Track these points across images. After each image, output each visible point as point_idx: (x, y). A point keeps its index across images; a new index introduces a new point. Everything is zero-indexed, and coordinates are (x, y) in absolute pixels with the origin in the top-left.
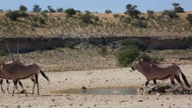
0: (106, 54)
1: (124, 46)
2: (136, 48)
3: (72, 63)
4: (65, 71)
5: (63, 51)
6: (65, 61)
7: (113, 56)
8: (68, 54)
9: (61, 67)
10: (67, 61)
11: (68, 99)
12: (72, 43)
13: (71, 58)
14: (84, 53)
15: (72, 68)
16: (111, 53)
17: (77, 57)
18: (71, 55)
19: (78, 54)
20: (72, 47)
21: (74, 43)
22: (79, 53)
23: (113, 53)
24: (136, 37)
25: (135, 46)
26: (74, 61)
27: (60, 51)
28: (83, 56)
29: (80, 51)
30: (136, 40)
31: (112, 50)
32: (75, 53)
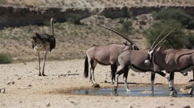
0: (130, 34)
1: (159, 21)
2: (178, 24)
3: (77, 46)
4: (66, 59)
5: (63, 29)
6: (67, 44)
7: (141, 36)
8: (72, 34)
9: (61, 54)
10: (69, 44)
11: (73, 102)
12: (78, 16)
13: (76, 39)
14: (97, 31)
15: (78, 54)
16: (138, 31)
17: (86, 37)
18: (77, 34)
19: (87, 33)
20: (77, 23)
21: (80, 16)
22: (89, 31)
23: (141, 31)
24: (177, 7)
25: (176, 20)
26: (81, 44)
27: (59, 29)
28: (95, 36)
29: (89, 29)
30: (178, 11)
31: (141, 28)
32: (82, 31)
